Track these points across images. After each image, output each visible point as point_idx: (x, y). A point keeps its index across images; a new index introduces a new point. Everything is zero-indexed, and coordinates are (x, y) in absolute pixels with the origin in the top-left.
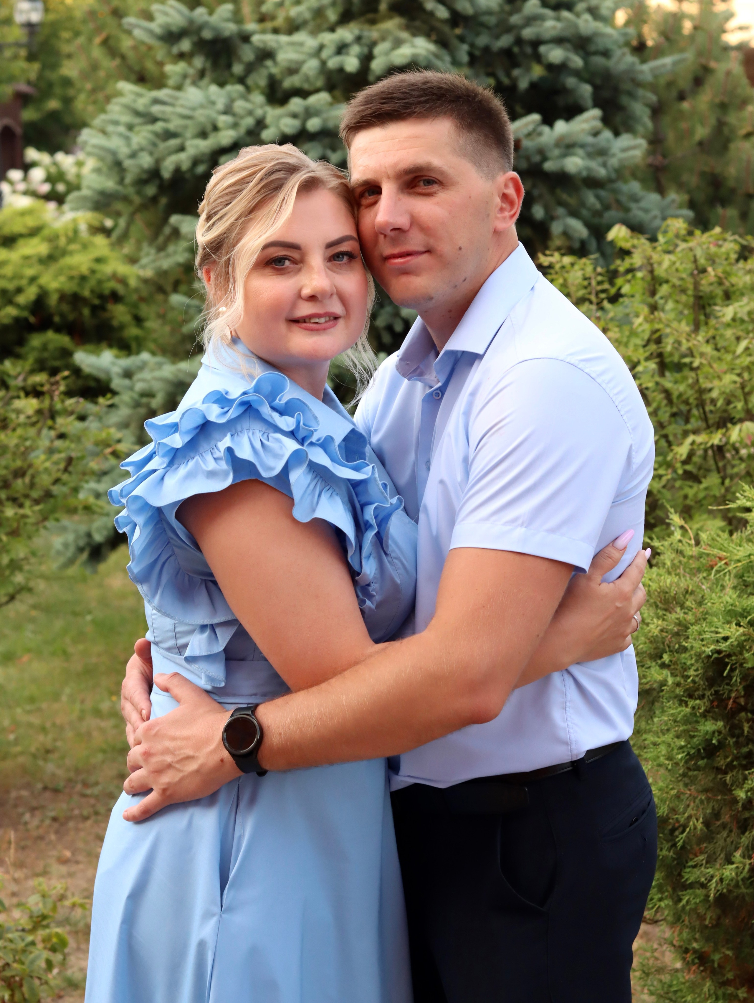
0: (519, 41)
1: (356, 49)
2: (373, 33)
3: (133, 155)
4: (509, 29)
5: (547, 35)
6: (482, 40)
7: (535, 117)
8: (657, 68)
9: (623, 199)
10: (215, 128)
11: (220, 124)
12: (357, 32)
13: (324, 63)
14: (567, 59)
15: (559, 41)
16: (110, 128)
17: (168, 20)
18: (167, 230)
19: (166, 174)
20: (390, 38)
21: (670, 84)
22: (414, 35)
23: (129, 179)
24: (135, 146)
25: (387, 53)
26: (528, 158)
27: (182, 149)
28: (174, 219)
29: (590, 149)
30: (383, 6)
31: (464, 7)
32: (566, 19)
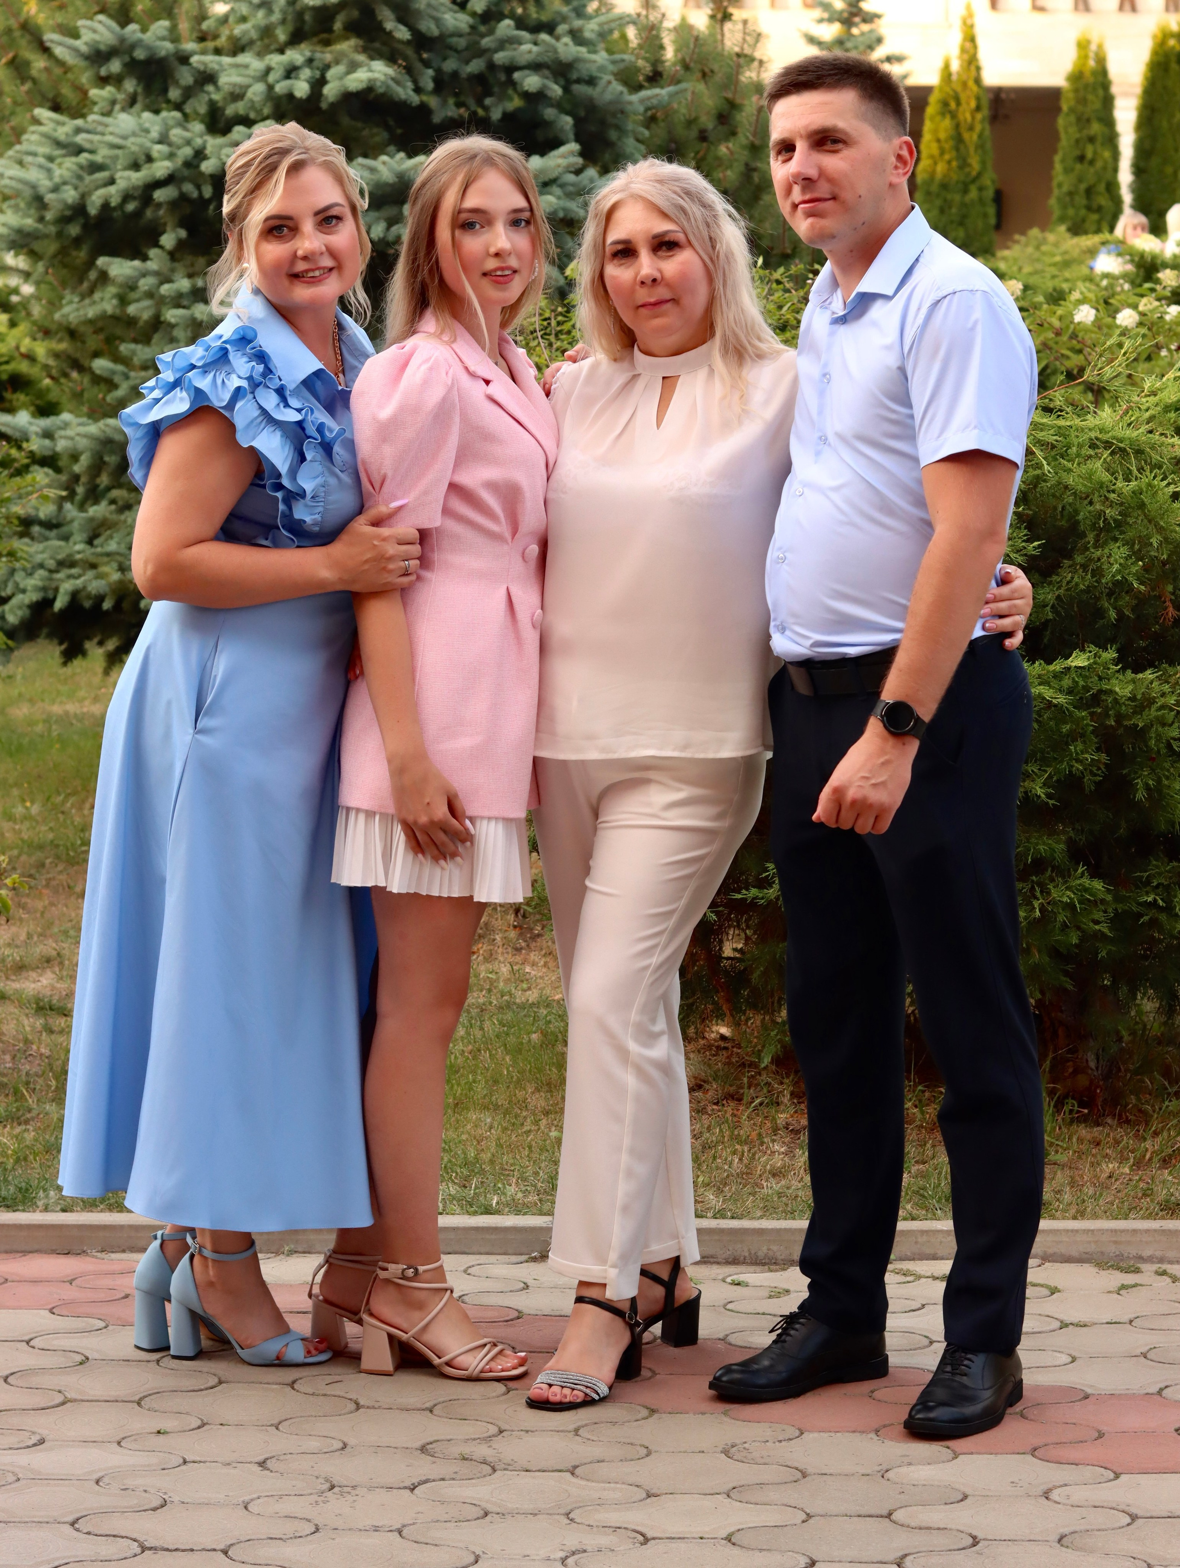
0: (491, 66)
1: (306, 73)
2: (327, 55)
3: (55, 189)
4: (481, 53)
5: (523, 60)
6: (450, 65)
8: (649, 98)
10: (149, 159)
11: (155, 155)
12: (308, 54)
13: (271, 88)
14: (545, 86)
15: (536, 67)
16: (29, 159)
17: (97, 37)
18: (93, 275)
19: (93, 211)
20: (345, 61)
21: (690, 123)
22: (372, 58)
23: (49, 216)
24: (57, 180)
25: (341, 78)
27: (112, 182)
28: (101, 261)
29: (571, 189)
30: (338, 25)
31: (429, 27)
32: (543, 41)
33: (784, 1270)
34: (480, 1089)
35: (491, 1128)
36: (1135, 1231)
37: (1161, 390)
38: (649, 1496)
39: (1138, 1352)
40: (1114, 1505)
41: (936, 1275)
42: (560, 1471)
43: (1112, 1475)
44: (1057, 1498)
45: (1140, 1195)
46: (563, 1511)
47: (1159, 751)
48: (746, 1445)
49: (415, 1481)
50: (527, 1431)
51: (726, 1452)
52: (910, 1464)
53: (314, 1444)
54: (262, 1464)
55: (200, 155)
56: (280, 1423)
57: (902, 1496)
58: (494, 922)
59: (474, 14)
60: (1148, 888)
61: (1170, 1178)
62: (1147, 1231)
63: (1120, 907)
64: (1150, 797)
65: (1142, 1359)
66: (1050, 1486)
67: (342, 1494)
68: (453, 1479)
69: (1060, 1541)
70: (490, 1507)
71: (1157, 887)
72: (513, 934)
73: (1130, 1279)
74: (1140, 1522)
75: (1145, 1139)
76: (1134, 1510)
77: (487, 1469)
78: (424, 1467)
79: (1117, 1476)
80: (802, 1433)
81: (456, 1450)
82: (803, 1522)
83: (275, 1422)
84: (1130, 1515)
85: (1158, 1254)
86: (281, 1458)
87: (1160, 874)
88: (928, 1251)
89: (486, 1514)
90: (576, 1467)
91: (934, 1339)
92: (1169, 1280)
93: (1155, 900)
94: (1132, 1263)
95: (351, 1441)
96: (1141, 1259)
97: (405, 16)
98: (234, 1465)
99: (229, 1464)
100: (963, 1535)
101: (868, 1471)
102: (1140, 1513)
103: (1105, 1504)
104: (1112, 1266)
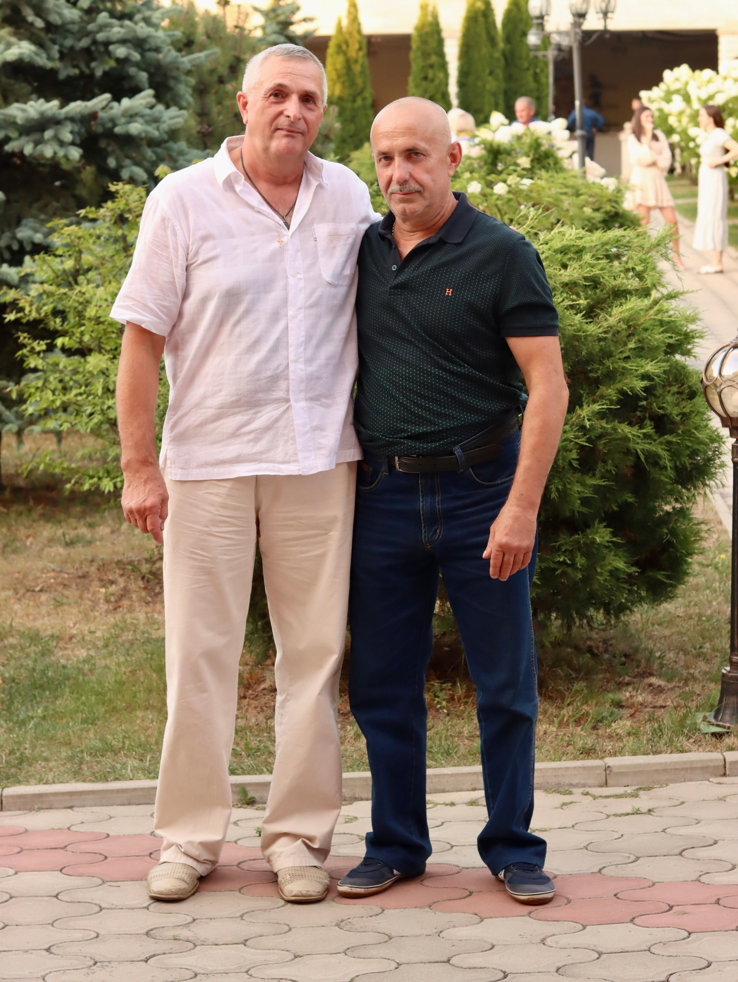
0: (95, 42)
4: (88, 34)
5: (114, 38)
6: (69, 42)
7: (107, 96)
8: (194, 59)
9: (174, 154)
14: (129, 54)
15: (123, 42)
21: (212, 71)
22: (20, 39)
26: (103, 125)
29: (147, 118)
31: (55, 19)
32: (128, 26)
33: (351, 804)
34: (142, 696)
35: (152, 722)
36: (567, 769)
37: (551, 240)
38: (296, 957)
39: (582, 846)
40: (586, 946)
41: (447, 802)
42: (237, 944)
43: (581, 927)
44: (550, 944)
45: (566, 745)
46: (244, 970)
47: (564, 468)
48: (350, 920)
49: (148, 955)
50: (211, 919)
51: (338, 925)
52: (454, 927)
53: (78, 935)
54: (48, 950)
56: (54, 922)
57: (454, 948)
58: (129, 586)
59: (82, 9)
60: (560, 553)
61: (582, 733)
62: (575, 768)
63: (543, 565)
64: (560, 497)
65: (585, 850)
66: (544, 936)
67: (102, 967)
68: (171, 953)
69: (557, 971)
70: (198, 970)
71: (565, 551)
72: (143, 594)
73: (567, 799)
74: (604, 956)
75: (563, 708)
76: (600, 949)
77: (191, 945)
78: (151, 947)
79: (584, 927)
80: (383, 910)
81: (171, 933)
82: (396, 968)
83: (51, 921)
84: (598, 952)
85: (582, 782)
86: (60, 945)
87: (566, 543)
88: (440, 787)
89: (196, 975)
90: (246, 940)
91: (453, 844)
92: (591, 798)
93: (565, 560)
94: (566, 788)
95: (102, 932)
96: (572, 785)
97: (39, 12)
98: (31, 951)
99: (26, 951)
100: (497, 971)
101: (430, 933)
102: (604, 951)
103: (581, 946)
104: (554, 791)
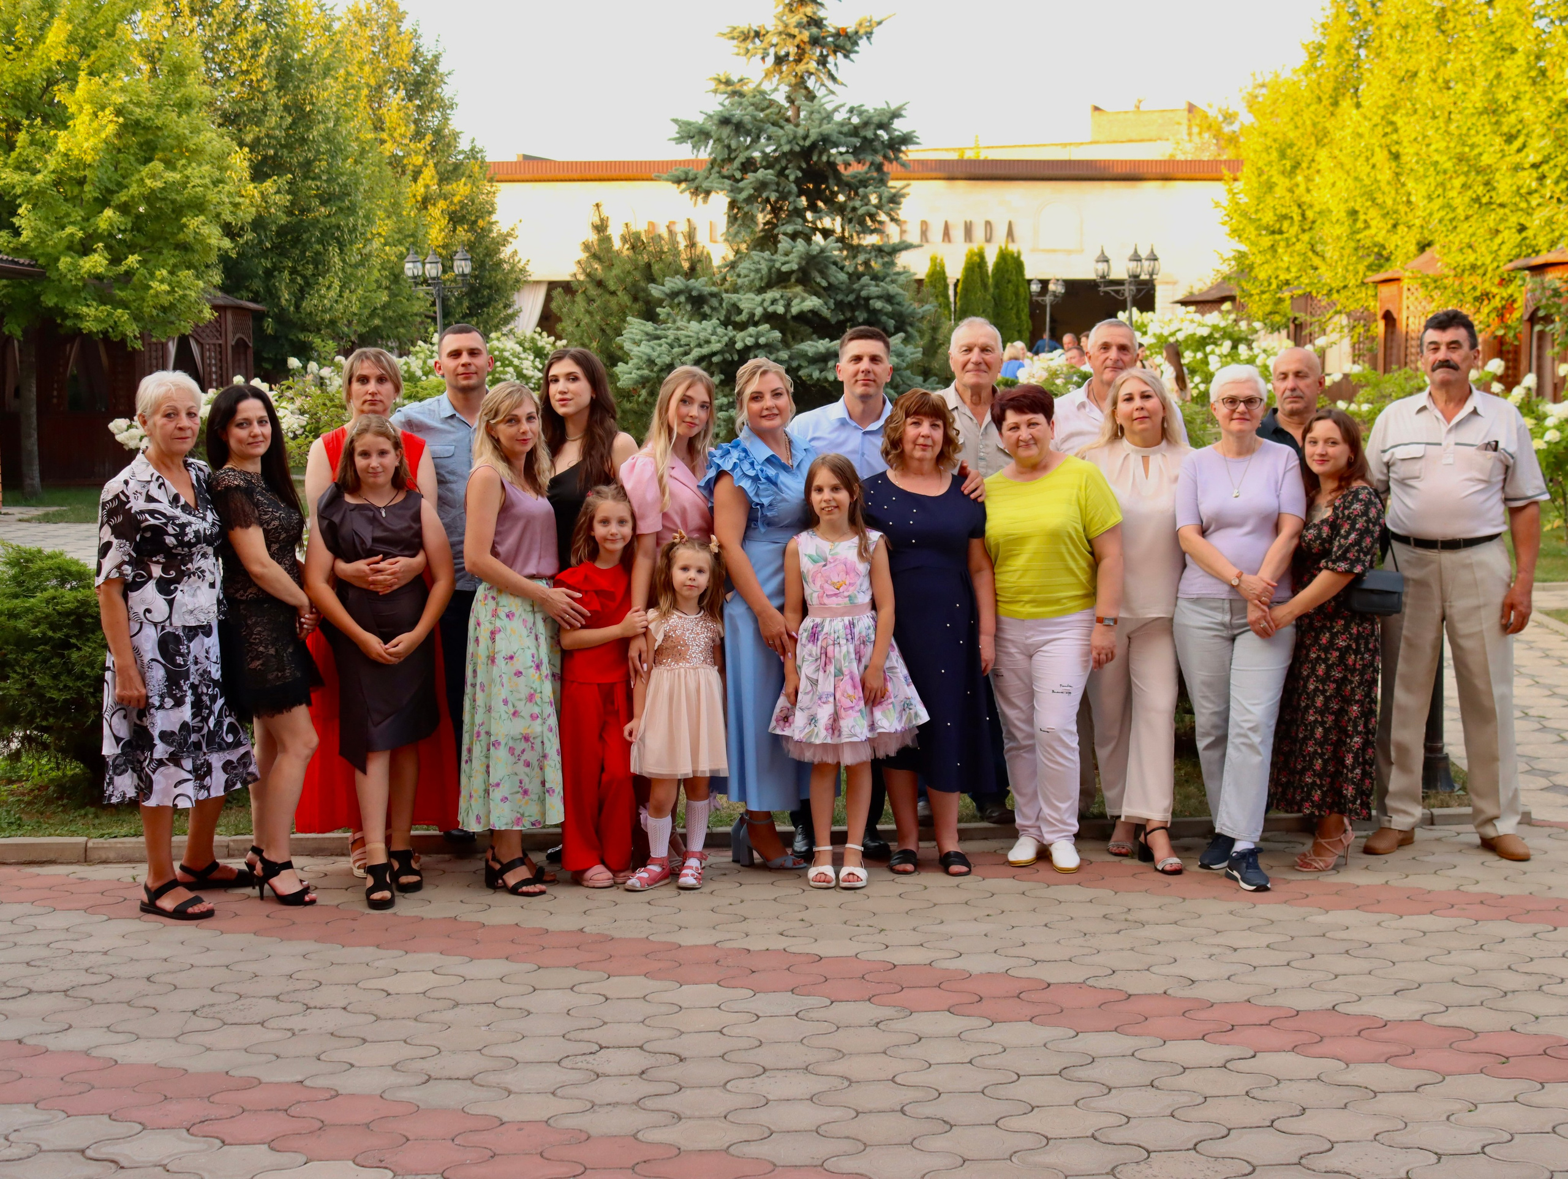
0: (858, 297)
1: (782, 302)
2: (789, 293)
4: (852, 291)
5: (873, 295)
6: (840, 297)
10: (708, 342)
12: (779, 293)
13: (765, 309)
14: (883, 307)
15: (879, 297)
17: (675, 286)
20: (799, 296)
22: (811, 295)
25: (798, 305)
30: (793, 280)
31: (832, 280)
32: (882, 287)
55: (732, 342)
